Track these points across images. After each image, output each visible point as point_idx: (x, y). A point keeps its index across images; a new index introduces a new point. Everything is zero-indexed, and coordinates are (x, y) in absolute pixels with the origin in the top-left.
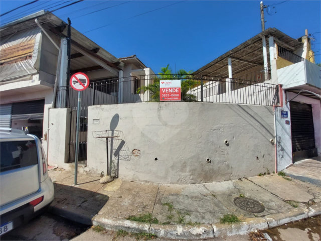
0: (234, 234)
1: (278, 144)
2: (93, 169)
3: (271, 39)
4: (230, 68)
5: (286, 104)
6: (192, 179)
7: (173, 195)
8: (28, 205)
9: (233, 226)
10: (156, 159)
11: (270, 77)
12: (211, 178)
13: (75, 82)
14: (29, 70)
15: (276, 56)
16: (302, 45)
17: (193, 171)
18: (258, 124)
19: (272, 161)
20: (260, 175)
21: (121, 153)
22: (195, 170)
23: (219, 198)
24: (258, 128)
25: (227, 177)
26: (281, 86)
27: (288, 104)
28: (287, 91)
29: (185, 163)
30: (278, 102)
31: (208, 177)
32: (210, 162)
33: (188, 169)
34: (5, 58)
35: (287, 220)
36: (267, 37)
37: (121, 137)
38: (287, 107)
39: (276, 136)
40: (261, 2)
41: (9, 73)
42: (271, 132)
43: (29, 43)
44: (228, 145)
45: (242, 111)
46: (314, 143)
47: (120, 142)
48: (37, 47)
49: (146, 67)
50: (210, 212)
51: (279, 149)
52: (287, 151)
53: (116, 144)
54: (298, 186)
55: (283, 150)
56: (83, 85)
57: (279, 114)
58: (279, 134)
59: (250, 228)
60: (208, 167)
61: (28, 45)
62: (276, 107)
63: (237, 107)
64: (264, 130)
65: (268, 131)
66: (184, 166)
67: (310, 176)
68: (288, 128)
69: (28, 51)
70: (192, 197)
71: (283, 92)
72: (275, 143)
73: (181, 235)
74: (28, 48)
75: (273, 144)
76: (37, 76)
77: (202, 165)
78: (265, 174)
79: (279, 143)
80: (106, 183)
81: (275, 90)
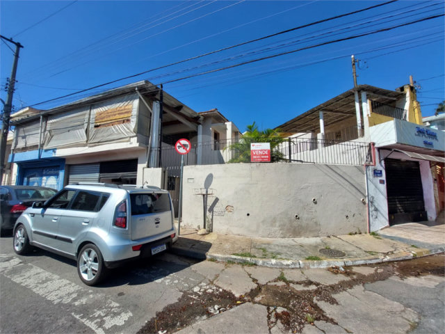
0: (316, 267)
1: (370, 204)
2: (188, 224)
3: (364, 94)
4: (321, 122)
5: (380, 162)
6: (282, 234)
7: (265, 244)
8: (170, 237)
9: (315, 262)
10: (248, 215)
11: (363, 135)
12: (299, 233)
13: (179, 147)
14: (127, 132)
15: (369, 112)
16: (404, 95)
17: (282, 227)
18: (347, 183)
19: (364, 221)
20: (351, 234)
21: (215, 209)
22: (284, 225)
23: (306, 248)
24: (347, 188)
25: (316, 234)
26: (374, 144)
27: (383, 162)
28: (379, 149)
29: (274, 218)
30: (371, 161)
31: (296, 232)
32: (299, 218)
33: (277, 224)
34: (101, 121)
35: (362, 262)
36: (359, 92)
37: (216, 195)
38: (382, 166)
39: (368, 196)
40: (352, 56)
41: (105, 134)
42: (363, 191)
43: (126, 107)
44: (316, 203)
45: (330, 170)
46: (424, 205)
47: (214, 199)
48: (135, 112)
49: (228, 121)
50: (298, 254)
51: (372, 209)
52: (382, 211)
53: (210, 201)
54: (386, 243)
55: (376, 210)
56: (186, 149)
57: (371, 173)
58: (372, 193)
59: (329, 264)
60: (296, 223)
61: (125, 109)
62: (367, 166)
63: (325, 167)
64: (354, 189)
65: (359, 190)
66: (274, 221)
67: (403, 236)
68: (383, 187)
69: (126, 115)
70: (282, 246)
71: (376, 150)
72: (367, 202)
73: (275, 265)
74: (126, 113)
75: (364, 203)
76: (136, 138)
77: (291, 220)
78: (356, 233)
79: (372, 202)
80: (204, 235)
81: (367, 149)
